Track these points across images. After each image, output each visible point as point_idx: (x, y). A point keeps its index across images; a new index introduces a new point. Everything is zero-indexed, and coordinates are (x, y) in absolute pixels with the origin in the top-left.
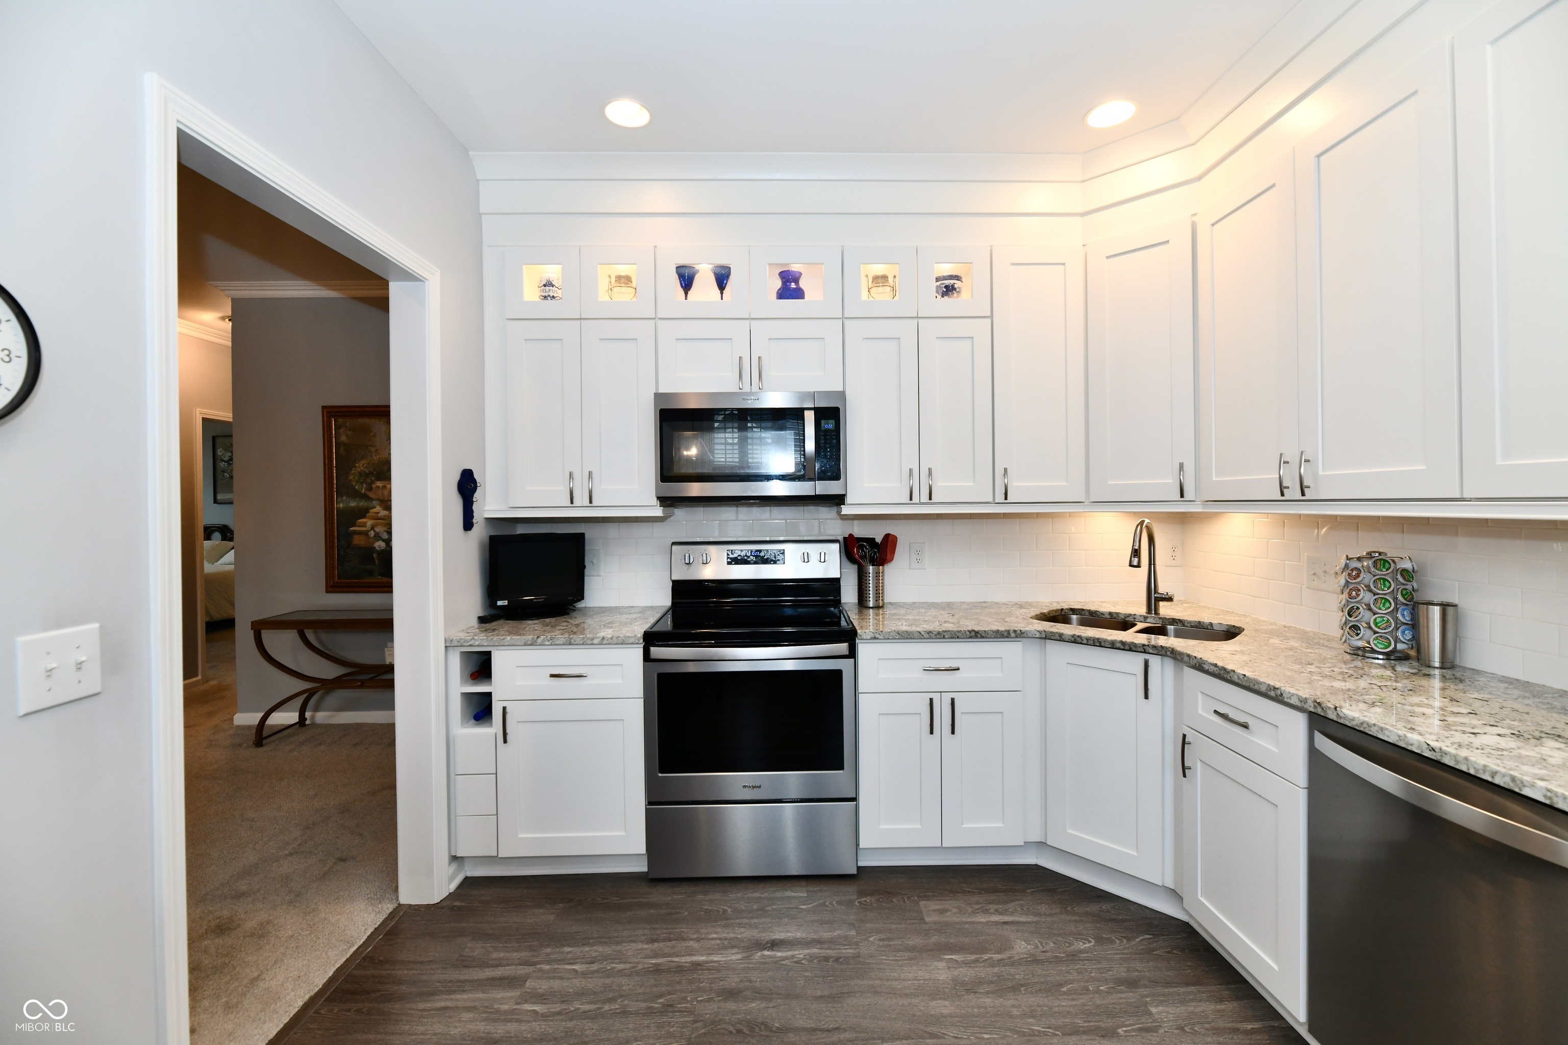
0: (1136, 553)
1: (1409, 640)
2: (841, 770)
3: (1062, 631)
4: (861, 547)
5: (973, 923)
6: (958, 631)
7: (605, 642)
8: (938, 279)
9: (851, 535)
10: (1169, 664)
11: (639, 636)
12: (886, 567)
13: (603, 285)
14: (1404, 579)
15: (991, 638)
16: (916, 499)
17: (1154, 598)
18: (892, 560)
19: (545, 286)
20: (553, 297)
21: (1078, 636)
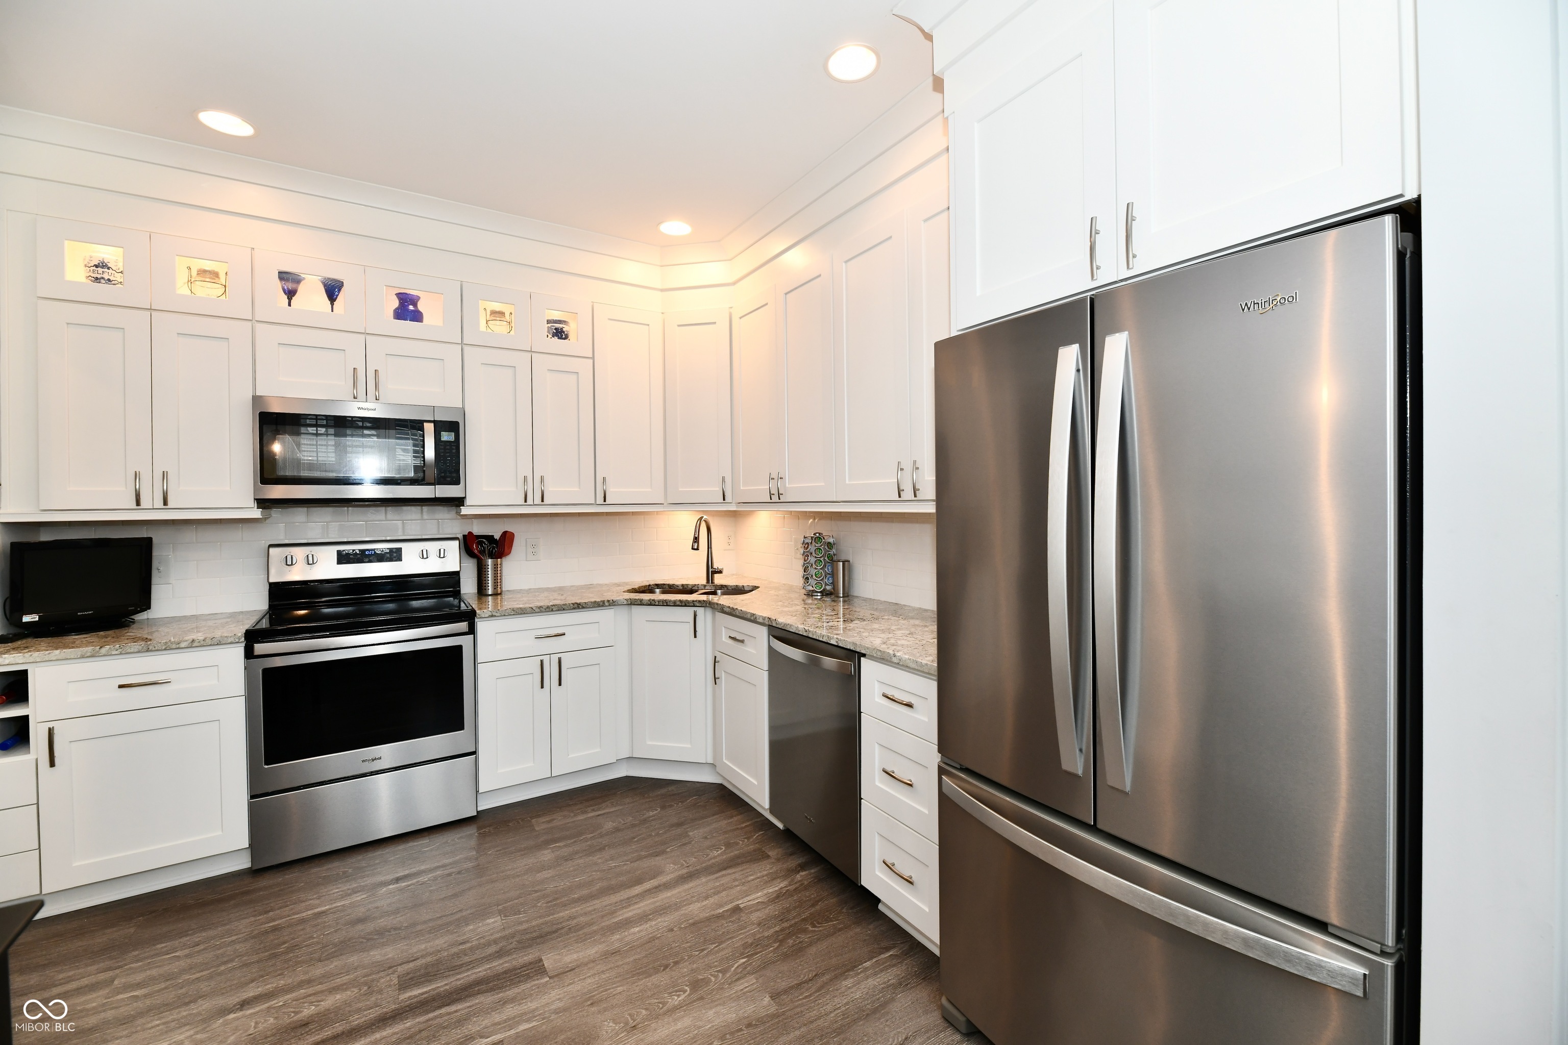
0: (696, 540)
1: (831, 583)
2: (461, 730)
3: (641, 598)
4: (481, 543)
5: (574, 822)
6: (564, 605)
7: (195, 644)
8: (549, 322)
9: (470, 533)
10: (709, 612)
11: (240, 634)
12: (504, 559)
13: (182, 277)
14: (828, 548)
15: (590, 608)
16: (530, 501)
17: (712, 572)
18: (509, 553)
19: (97, 266)
20: (109, 280)
21: (653, 600)
